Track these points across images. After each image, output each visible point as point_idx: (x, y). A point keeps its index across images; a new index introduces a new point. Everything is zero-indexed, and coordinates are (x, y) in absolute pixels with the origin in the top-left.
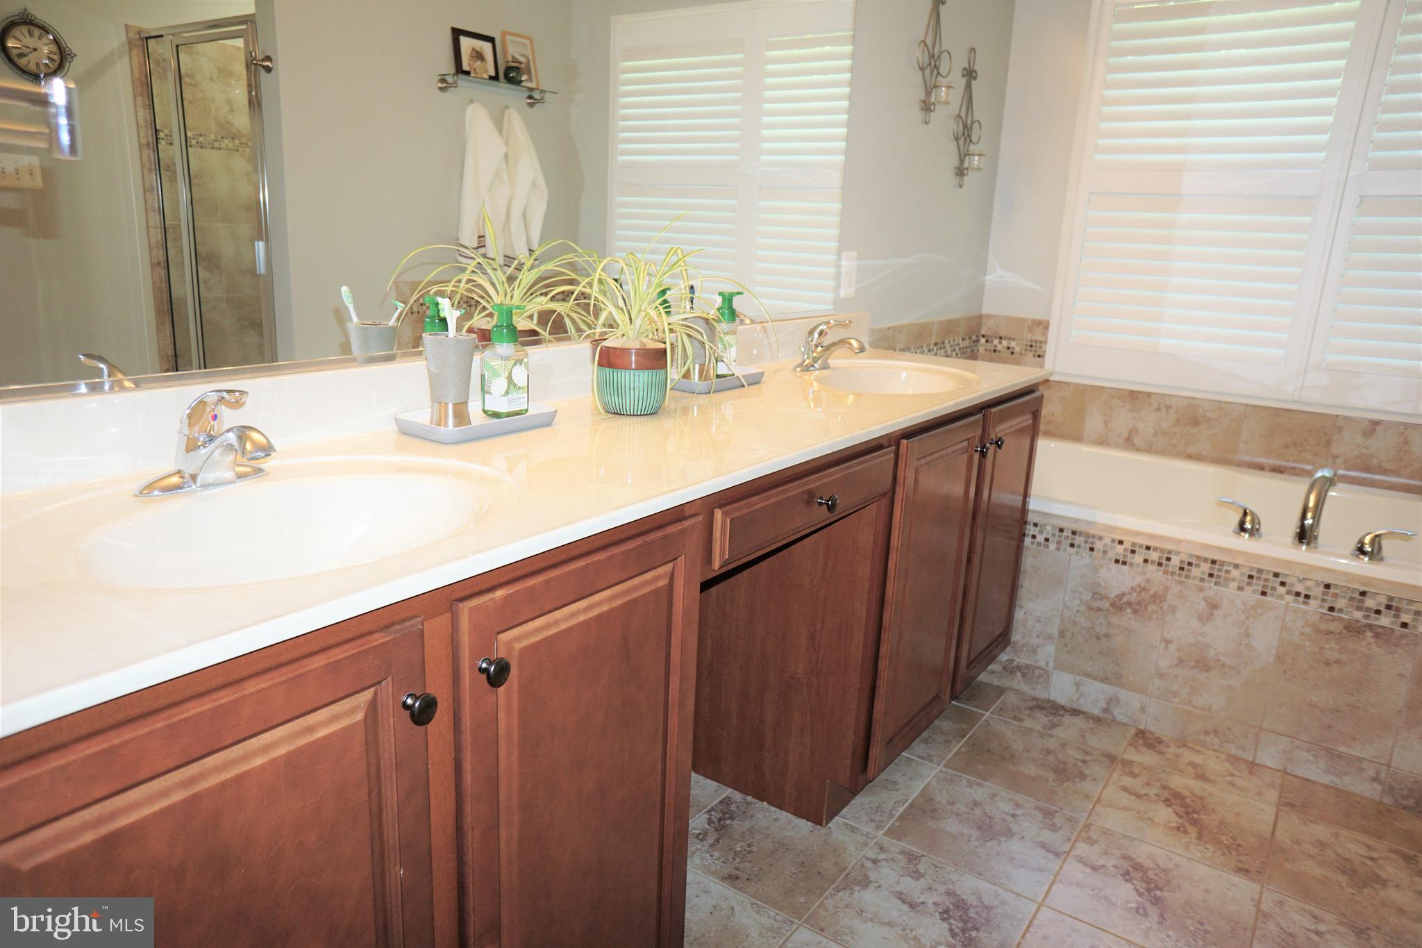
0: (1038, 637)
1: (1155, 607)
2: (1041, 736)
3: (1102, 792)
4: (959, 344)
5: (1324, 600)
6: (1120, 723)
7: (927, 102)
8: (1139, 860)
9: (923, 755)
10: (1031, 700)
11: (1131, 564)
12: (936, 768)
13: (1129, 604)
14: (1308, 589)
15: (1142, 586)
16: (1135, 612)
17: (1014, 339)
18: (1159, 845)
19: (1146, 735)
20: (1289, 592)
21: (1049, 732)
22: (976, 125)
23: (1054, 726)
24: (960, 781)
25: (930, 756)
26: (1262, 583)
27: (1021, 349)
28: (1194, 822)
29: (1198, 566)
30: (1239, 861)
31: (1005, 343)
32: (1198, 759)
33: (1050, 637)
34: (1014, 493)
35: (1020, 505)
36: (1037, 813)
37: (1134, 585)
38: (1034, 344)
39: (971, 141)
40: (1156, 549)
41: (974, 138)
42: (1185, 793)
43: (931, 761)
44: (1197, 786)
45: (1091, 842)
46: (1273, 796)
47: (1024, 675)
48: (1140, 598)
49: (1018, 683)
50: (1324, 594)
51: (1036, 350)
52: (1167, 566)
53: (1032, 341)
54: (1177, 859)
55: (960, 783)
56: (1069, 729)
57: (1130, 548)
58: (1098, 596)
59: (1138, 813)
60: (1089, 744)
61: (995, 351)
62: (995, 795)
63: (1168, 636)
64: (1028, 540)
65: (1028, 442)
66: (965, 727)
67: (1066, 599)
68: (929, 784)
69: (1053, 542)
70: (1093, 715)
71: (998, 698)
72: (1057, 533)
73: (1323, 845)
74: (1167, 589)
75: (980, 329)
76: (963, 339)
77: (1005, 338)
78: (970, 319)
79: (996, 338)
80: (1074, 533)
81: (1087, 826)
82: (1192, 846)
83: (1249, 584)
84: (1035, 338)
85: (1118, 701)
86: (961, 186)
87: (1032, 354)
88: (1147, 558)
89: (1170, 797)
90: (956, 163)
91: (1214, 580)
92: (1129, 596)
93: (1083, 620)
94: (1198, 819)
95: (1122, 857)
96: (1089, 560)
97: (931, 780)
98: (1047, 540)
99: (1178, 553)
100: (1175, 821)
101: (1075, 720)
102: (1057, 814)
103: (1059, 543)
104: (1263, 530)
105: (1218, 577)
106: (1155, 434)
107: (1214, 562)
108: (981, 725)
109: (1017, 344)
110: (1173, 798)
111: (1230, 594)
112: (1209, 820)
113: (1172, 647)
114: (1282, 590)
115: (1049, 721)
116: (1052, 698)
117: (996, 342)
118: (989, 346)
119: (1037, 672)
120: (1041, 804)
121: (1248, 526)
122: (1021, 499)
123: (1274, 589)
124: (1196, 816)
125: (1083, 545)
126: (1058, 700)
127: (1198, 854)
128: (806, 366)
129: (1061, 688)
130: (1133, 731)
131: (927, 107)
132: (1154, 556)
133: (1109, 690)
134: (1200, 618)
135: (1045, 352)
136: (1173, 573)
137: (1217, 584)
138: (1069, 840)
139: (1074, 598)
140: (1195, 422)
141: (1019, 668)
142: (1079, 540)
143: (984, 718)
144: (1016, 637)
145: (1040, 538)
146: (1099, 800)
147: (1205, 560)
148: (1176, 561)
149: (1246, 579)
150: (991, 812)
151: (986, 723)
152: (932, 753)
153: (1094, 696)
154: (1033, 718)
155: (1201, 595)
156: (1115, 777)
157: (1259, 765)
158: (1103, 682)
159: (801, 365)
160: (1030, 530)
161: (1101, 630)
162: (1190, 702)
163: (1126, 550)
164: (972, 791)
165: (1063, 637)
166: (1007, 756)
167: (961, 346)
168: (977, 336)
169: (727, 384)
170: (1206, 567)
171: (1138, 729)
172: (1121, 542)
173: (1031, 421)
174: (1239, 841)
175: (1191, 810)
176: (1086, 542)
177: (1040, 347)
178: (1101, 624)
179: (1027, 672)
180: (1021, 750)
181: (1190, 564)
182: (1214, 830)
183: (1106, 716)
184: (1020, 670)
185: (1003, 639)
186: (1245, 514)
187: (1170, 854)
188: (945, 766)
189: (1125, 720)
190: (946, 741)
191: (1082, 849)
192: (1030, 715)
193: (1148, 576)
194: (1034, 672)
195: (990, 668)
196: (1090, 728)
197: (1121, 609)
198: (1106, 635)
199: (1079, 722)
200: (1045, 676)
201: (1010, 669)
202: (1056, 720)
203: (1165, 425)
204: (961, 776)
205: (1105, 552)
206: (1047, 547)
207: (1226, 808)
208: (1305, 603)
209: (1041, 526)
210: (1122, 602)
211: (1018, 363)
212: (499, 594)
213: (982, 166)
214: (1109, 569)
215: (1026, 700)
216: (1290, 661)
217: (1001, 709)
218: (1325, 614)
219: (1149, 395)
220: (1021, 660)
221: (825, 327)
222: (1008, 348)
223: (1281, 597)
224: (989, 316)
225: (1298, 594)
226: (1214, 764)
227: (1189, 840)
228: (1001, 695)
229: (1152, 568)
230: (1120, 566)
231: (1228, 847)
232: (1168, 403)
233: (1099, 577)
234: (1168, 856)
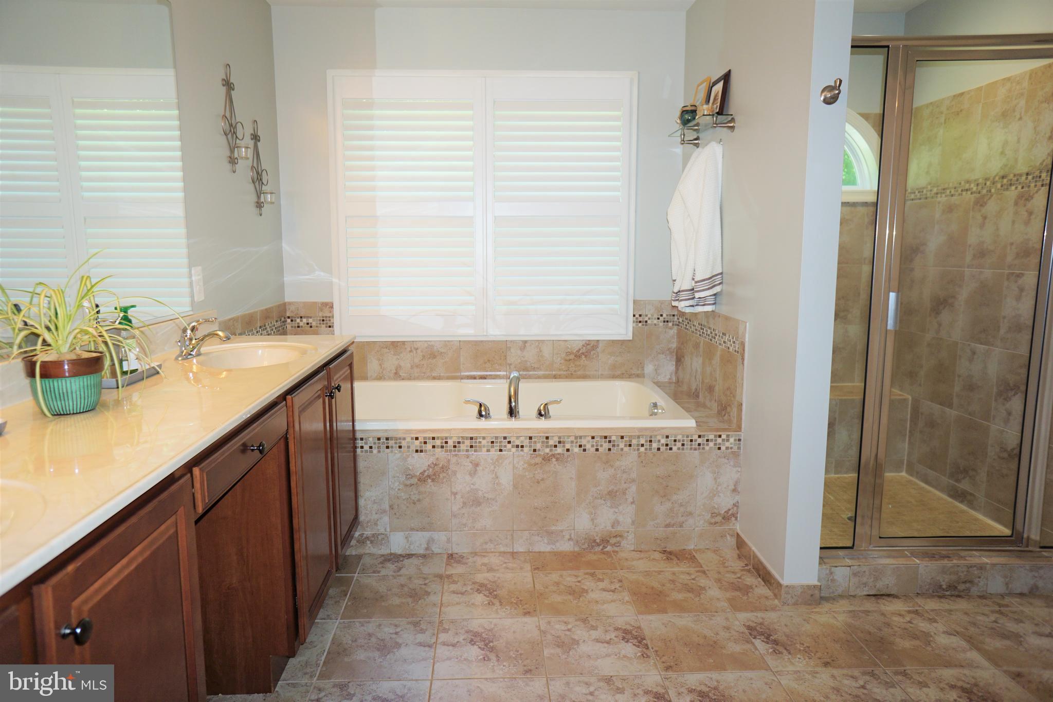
0: (376, 513)
1: (444, 475)
2: (394, 577)
3: (442, 599)
4: (274, 325)
5: (530, 446)
6: (437, 554)
7: (232, 157)
8: (475, 630)
9: (323, 617)
10: (380, 557)
11: (426, 451)
12: (336, 622)
13: (429, 476)
14: (522, 442)
15: (434, 463)
16: (433, 480)
17: (311, 318)
18: (482, 617)
19: (454, 556)
20: (513, 447)
21: (399, 573)
22: (264, 172)
23: (400, 569)
24: (355, 624)
25: (328, 616)
26: (498, 444)
27: (317, 324)
28: (496, 597)
29: (463, 443)
30: (524, 609)
31: (305, 320)
32: (486, 560)
33: (384, 511)
34: (347, 421)
35: (351, 428)
36: (409, 626)
37: (429, 463)
38: (325, 319)
39: (262, 183)
40: (438, 438)
41: (265, 181)
42: (486, 582)
43: (331, 619)
44: (489, 575)
45: (446, 631)
46: (528, 567)
47: (372, 542)
48: (435, 471)
49: (369, 548)
50: (530, 443)
51: (327, 323)
52: (447, 447)
53: (323, 317)
54: (494, 621)
55: (355, 626)
56: (410, 568)
57: (423, 441)
58: (409, 476)
59: (466, 603)
60: (424, 572)
61: (298, 327)
62: (380, 625)
63: (454, 490)
64: (359, 450)
65: (349, 386)
66: (345, 588)
67: (390, 483)
68: (335, 634)
69: (375, 448)
70: (420, 554)
71: (358, 563)
72: (377, 441)
73: (557, 584)
74: (449, 461)
75: (285, 312)
76: (277, 321)
77: (305, 317)
78: (279, 306)
79: (298, 318)
80: (387, 439)
81: (441, 622)
82: (499, 611)
83: (493, 447)
84: (325, 315)
85: (433, 540)
86: (261, 215)
87: (325, 325)
88: (434, 445)
89: (479, 587)
90: (254, 199)
91: (473, 449)
92: (428, 471)
93: (403, 494)
94: (497, 595)
95: (466, 632)
96: (400, 454)
97: (336, 630)
98: (371, 447)
99: (451, 438)
100: (486, 600)
101: (410, 560)
102: (421, 622)
103: (379, 447)
104: (491, 414)
105: (476, 446)
106: (412, 367)
107: (472, 438)
108: (354, 584)
109: (314, 320)
110: (481, 588)
111: (485, 456)
112: (502, 593)
113: (458, 497)
114: (509, 446)
115: (396, 566)
116: (392, 552)
117: (298, 320)
118: (294, 324)
119: (380, 537)
120: (410, 620)
121: (484, 413)
122: (351, 423)
123: (505, 446)
124: (495, 593)
125: (394, 445)
126: (397, 552)
127: (504, 614)
128: (185, 355)
129: (397, 543)
130: (446, 556)
131: (233, 161)
132: (438, 443)
133: (427, 534)
134: (470, 474)
135: (333, 323)
136: (450, 451)
137: (475, 451)
138: (434, 634)
139: (395, 481)
140: (433, 356)
141: (367, 538)
142: (391, 443)
143: (355, 578)
144: (362, 518)
145: (366, 447)
146: (442, 604)
147: (467, 438)
148: (451, 443)
149: (490, 444)
150: (382, 637)
151: (358, 581)
152: (329, 613)
153: (418, 542)
154: (386, 568)
155: (468, 460)
156: (446, 587)
157: (516, 553)
158: (422, 531)
159: (180, 355)
160: (359, 443)
161: (415, 498)
162: (474, 528)
163: (421, 443)
164: (365, 628)
165: (392, 509)
166: (379, 598)
167: (276, 326)
168: (285, 318)
169: (135, 378)
170: (468, 443)
171: (448, 554)
172: (417, 439)
173: (349, 371)
174: (520, 598)
175: (491, 591)
176: (396, 443)
177: (330, 320)
178: (414, 494)
179: (375, 539)
180: (385, 591)
181: (459, 443)
182: (507, 597)
183: (428, 552)
184: (368, 540)
185: (355, 521)
186: (481, 405)
187: (490, 620)
188: (341, 619)
189: (439, 551)
190: (336, 602)
191: (443, 637)
192: (383, 567)
193: (437, 456)
194: (378, 538)
195: (351, 544)
196: (421, 563)
197: (424, 481)
198: (419, 500)
199: (414, 561)
200: (386, 537)
201: (362, 541)
202: (399, 564)
203: (417, 361)
204: (354, 621)
205: (409, 447)
206: (371, 452)
207: (509, 583)
208: (522, 450)
209: (366, 439)
210: (425, 476)
211: (316, 333)
212: (70, 568)
213: (273, 200)
214: (413, 457)
215: (377, 558)
216: (521, 486)
217: (363, 570)
218: (532, 454)
219: (404, 343)
220: (368, 533)
221: (196, 324)
222: (308, 324)
223: (509, 450)
224: (290, 303)
225: (517, 446)
226: (494, 560)
227: (496, 608)
228: (360, 561)
229: (438, 450)
230: (419, 453)
231: (516, 604)
232: (416, 347)
233: (408, 464)
234: (489, 621)
